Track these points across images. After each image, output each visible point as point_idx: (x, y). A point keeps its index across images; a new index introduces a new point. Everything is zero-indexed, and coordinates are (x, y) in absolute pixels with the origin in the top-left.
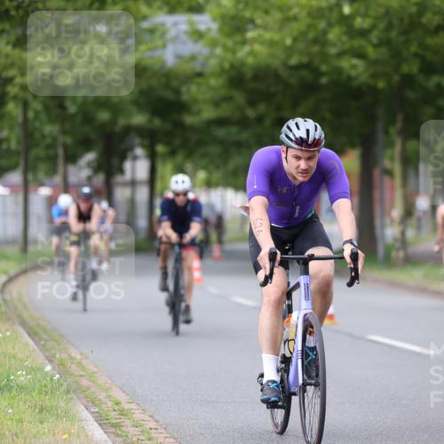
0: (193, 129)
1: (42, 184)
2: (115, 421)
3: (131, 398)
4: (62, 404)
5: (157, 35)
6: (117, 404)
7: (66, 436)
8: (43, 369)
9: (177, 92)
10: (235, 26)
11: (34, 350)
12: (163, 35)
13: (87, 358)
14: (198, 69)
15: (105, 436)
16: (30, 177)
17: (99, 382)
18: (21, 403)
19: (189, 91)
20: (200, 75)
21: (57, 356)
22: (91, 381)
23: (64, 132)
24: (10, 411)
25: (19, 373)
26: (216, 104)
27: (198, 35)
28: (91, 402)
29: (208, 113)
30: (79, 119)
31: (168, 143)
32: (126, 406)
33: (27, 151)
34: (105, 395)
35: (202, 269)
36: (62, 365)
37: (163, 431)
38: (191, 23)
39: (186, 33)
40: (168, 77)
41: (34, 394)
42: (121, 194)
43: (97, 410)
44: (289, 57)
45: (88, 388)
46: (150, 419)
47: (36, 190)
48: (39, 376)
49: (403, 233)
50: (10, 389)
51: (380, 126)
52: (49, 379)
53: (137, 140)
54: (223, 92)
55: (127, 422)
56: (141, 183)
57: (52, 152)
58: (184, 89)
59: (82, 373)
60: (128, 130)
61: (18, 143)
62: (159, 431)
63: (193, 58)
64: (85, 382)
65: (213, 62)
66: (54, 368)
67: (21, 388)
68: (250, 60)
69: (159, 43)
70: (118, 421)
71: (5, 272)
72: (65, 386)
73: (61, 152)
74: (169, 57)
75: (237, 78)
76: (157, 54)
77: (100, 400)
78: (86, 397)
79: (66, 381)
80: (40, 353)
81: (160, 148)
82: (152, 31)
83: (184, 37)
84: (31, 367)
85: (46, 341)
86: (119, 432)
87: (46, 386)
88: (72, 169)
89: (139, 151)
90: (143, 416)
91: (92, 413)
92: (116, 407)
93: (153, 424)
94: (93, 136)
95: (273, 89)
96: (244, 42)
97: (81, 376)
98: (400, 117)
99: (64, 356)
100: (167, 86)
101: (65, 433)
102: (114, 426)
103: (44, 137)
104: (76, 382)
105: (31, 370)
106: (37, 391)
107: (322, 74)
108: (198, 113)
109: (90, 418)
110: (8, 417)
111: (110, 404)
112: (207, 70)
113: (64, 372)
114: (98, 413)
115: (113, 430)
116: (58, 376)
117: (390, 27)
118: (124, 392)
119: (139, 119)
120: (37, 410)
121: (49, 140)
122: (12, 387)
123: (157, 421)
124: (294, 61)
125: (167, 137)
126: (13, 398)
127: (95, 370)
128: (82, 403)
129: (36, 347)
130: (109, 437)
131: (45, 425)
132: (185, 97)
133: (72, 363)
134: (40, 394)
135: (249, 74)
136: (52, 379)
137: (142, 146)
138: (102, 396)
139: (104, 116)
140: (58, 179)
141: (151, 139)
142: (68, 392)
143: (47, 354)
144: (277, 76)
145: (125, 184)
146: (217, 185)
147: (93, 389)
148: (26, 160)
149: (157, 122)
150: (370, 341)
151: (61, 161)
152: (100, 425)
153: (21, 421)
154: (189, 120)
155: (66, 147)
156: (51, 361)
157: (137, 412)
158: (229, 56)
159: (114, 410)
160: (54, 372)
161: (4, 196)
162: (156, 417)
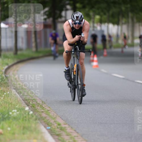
2: (58, 133)
3: (66, 122)
4: (33, 125)
6: (59, 125)
8: (24, 109)
11: (20, 100)
13: (45, 103)
17: (51, 115)
18: (14, 125)
21: (31, 103)
22: (47, 114)
24: (9, 129)
25: (13, 111)
28: (47, 124)
31: (81, 3)
32: (63, 126)
34: (53, 121)
35: (98, 61)
36: (33, 107)
37: (80, 137)
41: (20, 121)
43: (50, 128)
45: (45, 118)
46: (74, 132)
48: (22, 112)
50: (9, 118)
52: (27, 113)
55: (64, 134)
59: (43, 111)
62: (78, 137)
64: (44, 115)
67: (15, 118)
70: (60, 133)
71: (7, 64)
72: (35, 117)
77: (51, 123)
78: (45, 122)
79: (35, 115)
80: (23, 102)
81: (78, 5)
84: (19, 108)
86: (60, 138)
87: (26, 117)
89: (68, 7)
90: (71, 131)
91: (47, 129)
92: (59, 127)
93: (75, 134)
97: (42, 112)
99: (34, 103)
102: (58, 135)
104: (40, 115)
105: (19, 110)
106: (21, 119)
110: (8, 132)
111: (56, 125)
114: (50, 129)
115: (57, 137)
116: (31, 112)
118: (62, 119)
120: (22, 128)
123: (78, 133)
126: (10, 123)
127: (49, 109)
128: (43, 125)
131: (25, 135)
133: (38, 106)
134: (23, 120)
136: (28, 114)
138: (52, 121)
141: (73, 1)
142: (36, 119)
143: (26, 102)
146: (105, 22)
147: (48, 118)
152: (51, 135)
153: (14, 134)
156: (28, 105)
157: (68, 128)
159: (58, 128)
160: (30, 110)
161: (6, 28)
162: (77, 131)
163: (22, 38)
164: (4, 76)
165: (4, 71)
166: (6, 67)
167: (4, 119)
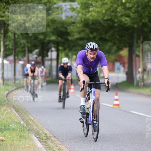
0: (71, 41)
1: (20, 60)
2: (45, 140)
3: (50, 133)
4: (27, 135)
5: (59, 9)
6: (46, 134)
7: (28, 146)
8: (20, 123)
9: (66, 29)
10: (86, 6)
11: (18, 116)
12: (61, 9)
13: (35, 119)
14: (73, 21)
15: (41, 146)
16: (16, 57)
17: (40, 127)
18: (13, 134)
19: (70, 28)
20: (74, 23)
21: (25, 118)
22: (37, 127)
23: (28, 42)
24: (9, 137)
25: (12, 124)
26: (79, 33)
27: (73, 9)
28: (37, 134)
29: (77, 36)
30: (33, 38)
31: (63, 46)
32: (49, 135)
33: (15, 49)
36: (27, 121)
37: (61, 144)
38: (71, 5)
39: (69, 8)
40: (63, 23)
41: (18, 131)
42: (47, 63)
44: (104, 17)
45: (36, 129)
46: (57, 140)
47: (18, 62)
48: (19, 125)
49: (143, 76)
50: (9, 129)
51: (135, 40)
53: (53, 45)
54: (82, 29)
55: (49, 141)
56: (54, 59)
57: (24, 49)
58: (68, 28)
59: (34, 124)
60: (50, 41)
61: (12, 46)
62: (60, 144)
63: (72, 17)
64: (35, 127)
65: (78, 19)
66: (24, 123)
67: (13, 129)
68: (91, 18)
69: (60, 12)
70: (46, 140)
71: (8, 90)
72: (28, 129)
73: (27, 49)
74: (63, 17)
75: (86, 24)
76: (59, 16)
77: (40, 133)
78: (35, 132)
79: (28, 127)
80: (19, 117)
81: (60, 48)
82: (58, 8)
83: (69, 10)
84: (17, 122)
85: (22, 113)
86: (47, 144)
87: (21, 129)
88: (30, 55)
89: (53, 49)
90: (54, 139)
93: (58, 141)
94: (38, 44)
95: (98, 28)
96: (89, 12)
97: (34, 125)
98: (142, 37)
99: (28, 118)
100: (63, 27)
101: (28, 144)
102: (45, 142)
103: (21, 44)
104: (32, 127)
107: (115, 23)
108: (73, 36)
109: (37, 139)
110: (9, 139)
111: (43, 135)
112: (76, 21)
113: (28, 124)
114: (39, 138)
115: (44, 143)
116: (25, 125)
117: (138, 6)
118: (48, 131)
119: (53, 38)
120: (18, 137)
121: (23, 45)
122: (10, 129)
123: (59, 140)
124: (106, 18)
125: (63, 44)
126: (10, 133)
127: (38, 123)
128: (34, 134)
129: (18, 115)
130: (43, 146)
131: (21, 142)
132: (69, 31)
133: (30, 121)
134: (19, 131)
135: (91, 23)
136: (23, 126)
137: (54, 47)
138: (41, 132)
139: (41, 37)
140: (26, 58)
141: (57, 44)
142: (29, 130)
143: (22, 118)
144: (100, 23)
145: (49, 60)
147: (37, 130)
148: (15, 52)
149: (59, 39)
150: (132, 113)
151: (27, 52)
152: (40, 142)
153: (13, 140)
154: (70, 38)
155: (28, 47)
156: (23, 120)
157: (53, 137)
158: (84, 17)
159: (45, 137)
160: (24, 124)
161: (7, 64)
162: (59, 139)
163: (19, 71)
164: (6, 98)
165: (6, 95)
166: (7, 92)
167: (6, 130)
